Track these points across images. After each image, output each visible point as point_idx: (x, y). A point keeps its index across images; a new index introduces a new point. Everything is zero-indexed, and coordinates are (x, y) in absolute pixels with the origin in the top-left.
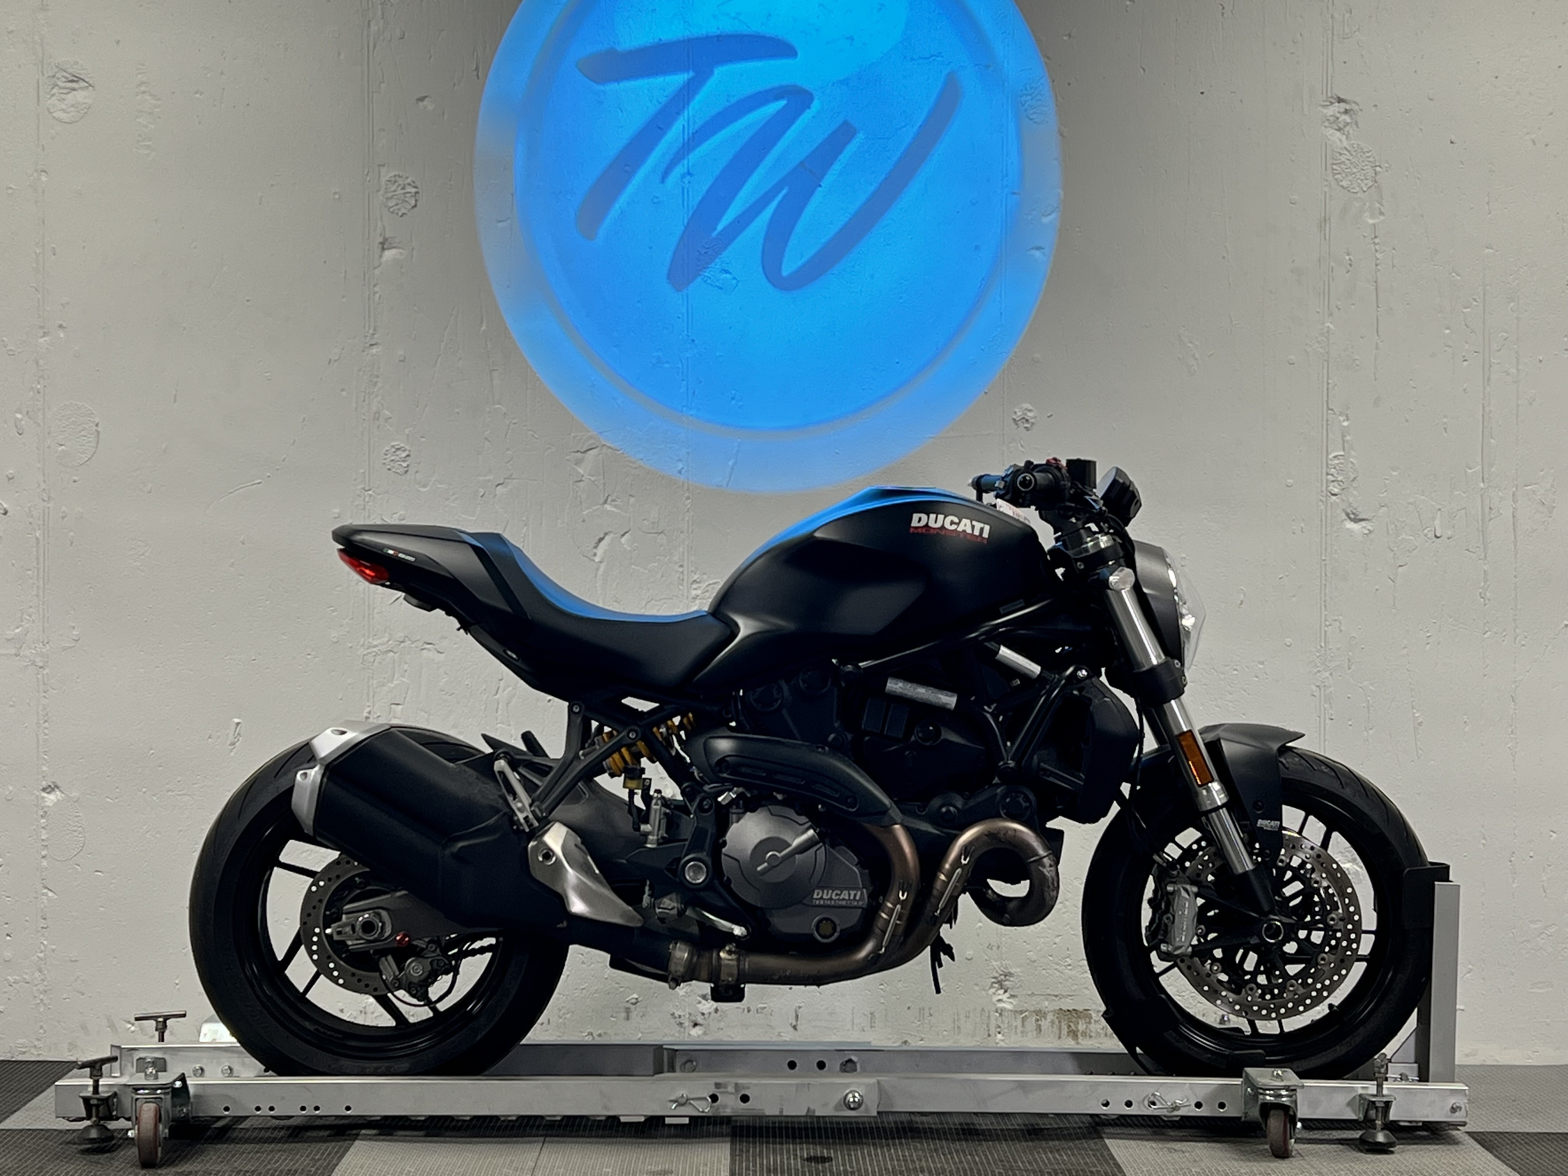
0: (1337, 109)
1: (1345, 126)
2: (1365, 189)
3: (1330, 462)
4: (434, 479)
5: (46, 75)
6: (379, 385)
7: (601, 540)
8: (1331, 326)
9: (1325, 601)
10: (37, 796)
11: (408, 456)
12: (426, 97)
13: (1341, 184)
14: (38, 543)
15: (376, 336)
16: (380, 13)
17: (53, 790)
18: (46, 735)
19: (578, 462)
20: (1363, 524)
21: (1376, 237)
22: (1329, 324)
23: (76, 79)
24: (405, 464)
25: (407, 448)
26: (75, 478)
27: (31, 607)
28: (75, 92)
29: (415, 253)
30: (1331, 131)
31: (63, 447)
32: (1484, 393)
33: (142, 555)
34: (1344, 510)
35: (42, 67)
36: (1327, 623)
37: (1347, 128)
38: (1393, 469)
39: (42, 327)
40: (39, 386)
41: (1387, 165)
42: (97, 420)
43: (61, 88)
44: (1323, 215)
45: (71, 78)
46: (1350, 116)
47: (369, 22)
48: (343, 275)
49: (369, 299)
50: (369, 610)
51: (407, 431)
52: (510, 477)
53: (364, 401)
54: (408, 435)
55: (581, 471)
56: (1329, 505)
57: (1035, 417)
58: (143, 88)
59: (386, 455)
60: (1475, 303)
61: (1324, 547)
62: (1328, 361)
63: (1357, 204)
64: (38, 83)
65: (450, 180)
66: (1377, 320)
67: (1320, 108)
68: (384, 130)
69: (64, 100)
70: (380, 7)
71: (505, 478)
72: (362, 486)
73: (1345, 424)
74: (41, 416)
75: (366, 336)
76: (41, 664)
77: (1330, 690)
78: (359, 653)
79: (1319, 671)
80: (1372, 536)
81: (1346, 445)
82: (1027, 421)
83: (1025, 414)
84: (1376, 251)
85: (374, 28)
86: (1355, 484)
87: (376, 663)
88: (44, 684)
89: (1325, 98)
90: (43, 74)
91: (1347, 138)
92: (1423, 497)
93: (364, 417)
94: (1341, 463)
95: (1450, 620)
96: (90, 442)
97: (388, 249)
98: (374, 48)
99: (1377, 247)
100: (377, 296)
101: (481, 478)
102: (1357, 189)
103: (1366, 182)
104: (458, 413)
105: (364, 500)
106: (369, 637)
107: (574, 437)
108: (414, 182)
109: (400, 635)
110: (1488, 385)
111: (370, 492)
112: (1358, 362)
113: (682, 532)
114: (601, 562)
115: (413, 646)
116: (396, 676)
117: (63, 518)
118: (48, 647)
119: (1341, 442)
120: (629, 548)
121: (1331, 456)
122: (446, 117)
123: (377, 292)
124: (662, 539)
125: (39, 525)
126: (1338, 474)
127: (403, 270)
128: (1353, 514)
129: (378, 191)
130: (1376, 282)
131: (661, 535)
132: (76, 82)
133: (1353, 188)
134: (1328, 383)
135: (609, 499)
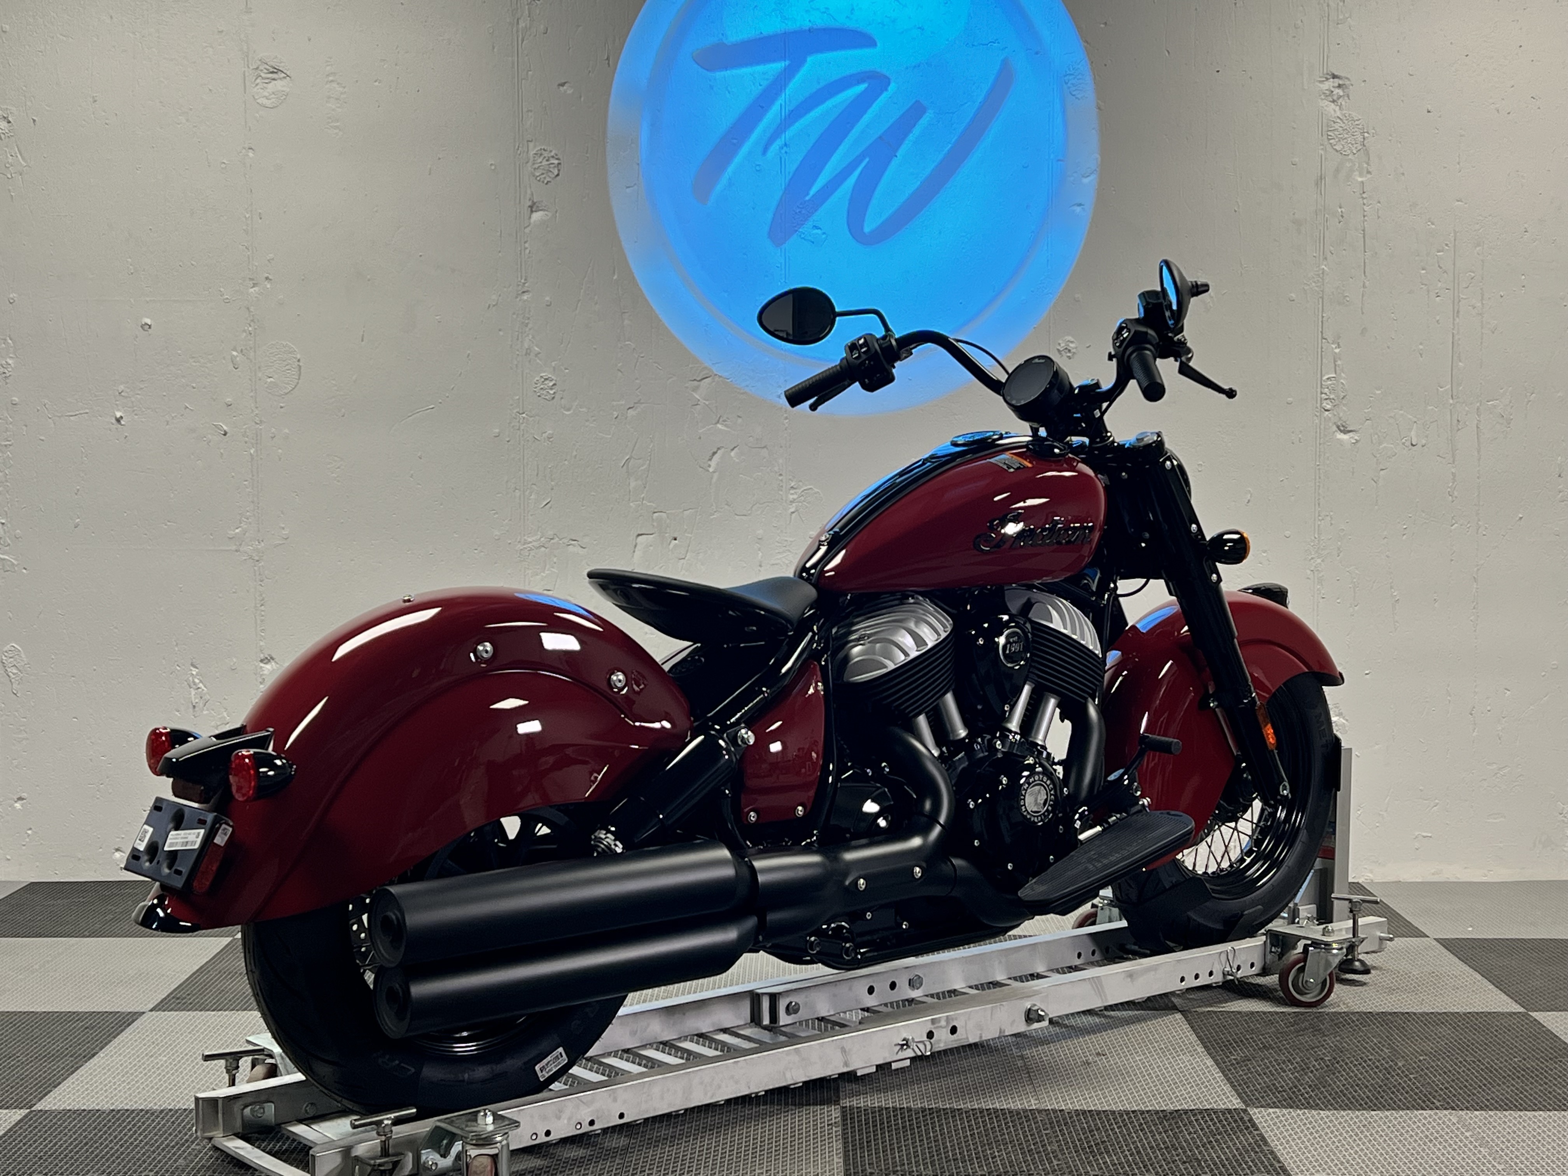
0: (1332, 84)
1: (1338, 99)
2: (1355, 152)
3: (1323, 383)
4: (576, 403)
5: (251, 68)
6: (530, 326)
7: (714, 453)
8: (1325, 268)
9: (1319, 499)
10: (256, 667)
11: (554, 384)
12: (565, 83)
13: (1335, 147)
14: (252, 459)
15: (526, 285)
16: (527, 12)
17: (269, 661)
18: (263, 616)
19: (695, 389)
20: (1351, 434)
21: (1364, 192)
22: (1323, 267)
23: (276, 71)
24: (552, 392)
25: (553, 377)
26: (282, 405)
27: (248, 511)
28: (275, 82)
29: (557, 215)
30: (1327, 103)
31: (271, 379)
32: (1453, 323)
33: (339, 468)
34: (1335, 423)
35: (248, 61)
36: (1320, 518)
37: (1341, 99)
38: (1377, 390)
39: (253, 279)
40: (250, 329)
41: (1373, 131)
42: (299, 356)
43: (263, 78)
44: (1319, 175)
45: (272, 70)
46: (1343, 90)
47: (518, 20)
48: (499, 233)
49: (521, 254)
50: (524, 513)
51: (553, 364)
52: (639, 402)
53: (518, 339)
54: (554, 368)
55: (697, 397)
56: (1323, 419)
57: (1076, 348)
58: (331, 78)
59: (536, 384)
60: (1447, 248)
61: (1318, 453)
62: (1322, 298)
63: (1348, 165)
64: (244, 75)
65: (587, 153)
66: (1365, 263)
67: (1317, 84)
68: (531, 111)
69: (266, 88)
70: (527, 7)
71: (635, 403)
72: (518, 410)
73: (1337, 351)
74: (252, 354)
75: (519, 285)
76: (257, 558)
77: (1322, 574)
78: (517, 548)
79: (1312, 558)
80: (1358, 445)
81: (1337, 368)
82: (1069, 351)
83: (1068, 345)
84: (1364, 204)
85: (522, 24)
86: (1344, 402)
87: (530, 557)
88: (260, 574)
89: (1321, 75)
90: (248, 67)
91: (1340, 107)
92: (1401, 412)
93: (518, 353)
94: (1334, 384)
95: (1424, 514)
96: (294, 375)
97: (536, 211)
98: (523, 41)
99: (1365, 201)
100: (527, 251)
101: (615, 403)
102: (1349, 152)
103: (1355, 146)
104: (595, 349)
105: (519, 422)
106: (524, 535)
107: (691, 368)
108: (556, 155)
109: (550, 533)
110: (1458, 316)
111: (524, 415)
112: (1348, 299)
113: (781, 447)
114: (714, 472)
115: (561, 542)
116: (548, 566)
117: (273, 438)
118: (262, 544)
119: (1333, 365)
120: (737, 461)
121: (1324, 378)
122: (582, 99)
123: (527, 248)
124: (764, 452)
125: (252, 443)
126: (1330, 393)
127: (549, 229)
128: (1343, 426)
129: (527, 163)
130: (1364, 230)
131: (765, 449)
132: (276, 73)
133: (1345, 151)
134: (1323, 317)
135: (721, 420)
